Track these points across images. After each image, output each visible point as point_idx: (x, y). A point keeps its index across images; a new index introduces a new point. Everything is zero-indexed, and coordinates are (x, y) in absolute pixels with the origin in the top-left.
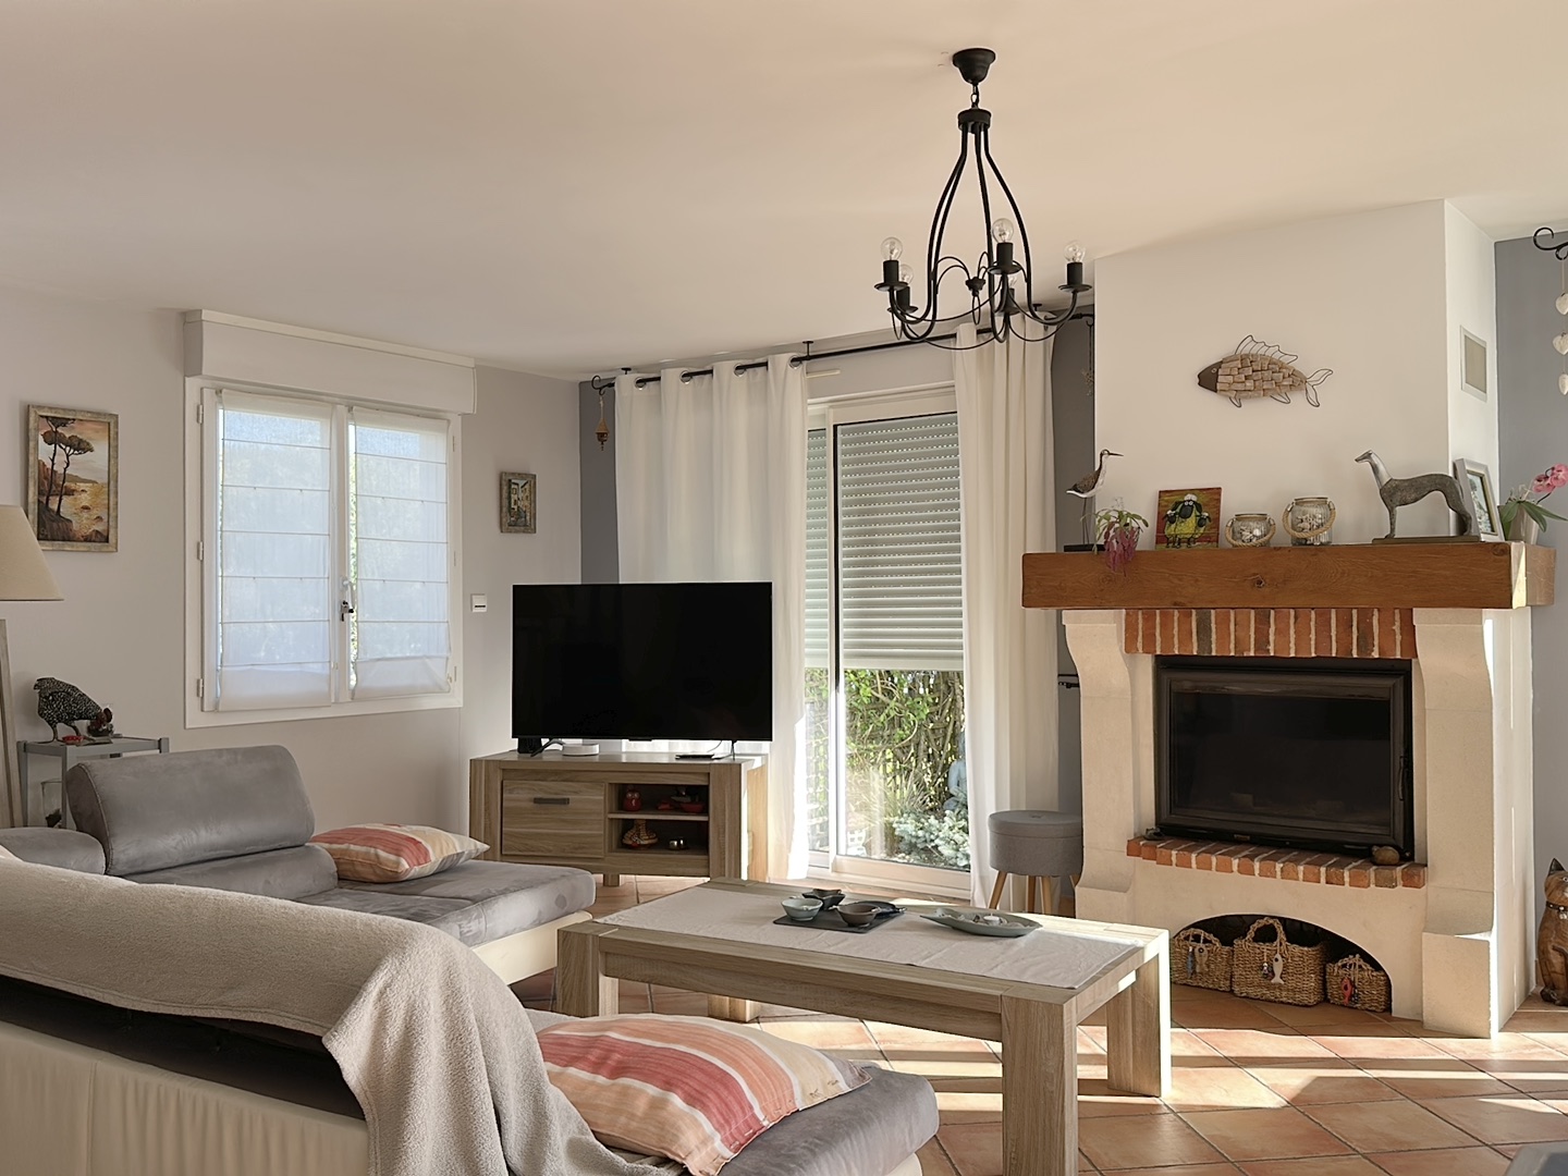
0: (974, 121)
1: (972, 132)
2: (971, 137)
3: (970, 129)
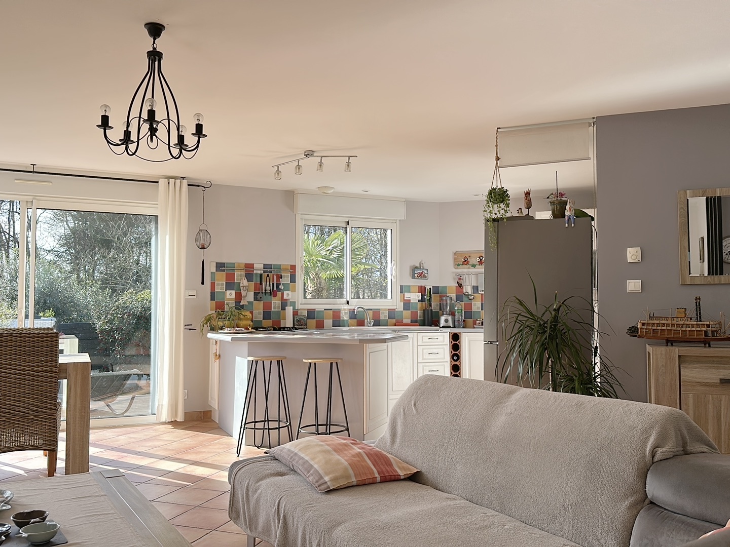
0: (155, 56)
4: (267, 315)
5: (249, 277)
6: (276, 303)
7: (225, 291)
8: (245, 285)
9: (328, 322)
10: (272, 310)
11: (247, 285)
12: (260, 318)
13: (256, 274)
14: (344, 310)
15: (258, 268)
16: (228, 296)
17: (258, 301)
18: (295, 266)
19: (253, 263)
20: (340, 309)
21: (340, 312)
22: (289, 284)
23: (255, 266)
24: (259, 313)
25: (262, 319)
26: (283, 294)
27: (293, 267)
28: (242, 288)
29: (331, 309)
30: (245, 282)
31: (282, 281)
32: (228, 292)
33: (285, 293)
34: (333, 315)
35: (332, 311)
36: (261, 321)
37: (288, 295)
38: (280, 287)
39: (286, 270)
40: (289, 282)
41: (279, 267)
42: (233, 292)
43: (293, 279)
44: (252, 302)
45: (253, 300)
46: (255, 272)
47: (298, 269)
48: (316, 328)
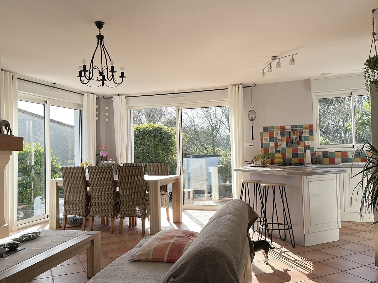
0: (100, 37)
1: (100, 40)
2: (100, 41)
3: (99, 39)
4: (295, 155)
5: (282, 134)
6: (300, 148)
7: (268, 142)
8: (279, 138)
9: (338, 160)
10: (298, 152)
11: (281, 138)
12: (291, 157)
13: (287, 132)
14: (350, 151)
15: (288, 128)
16: (271, 145)
17: (289, 147)
18: (313, 125)
19: (285, 125)
20: (347, 151)
21: (347, 152)
22: (309, 136)
23: (286, 127)
24: (290, 154)
25: (292, 158)
26: (305, 143)
27: (311, 126)
28: (278, 140)
29: (340, 151)
30: (279, 137)
31: (304, 135)
32: (271, 143)
33: (306, 142)
34: (342, 154)
35: (341, 152)
36: (292, 159)
37: (308, 143)
38: (302, 139)
39: (306, 128)
40: (309, 135)
41: (301, 127)
42: (273, 143)
43: (311, 133)
44: (286, 148)
45: (286, 147)
46: (286, 130)
47: (315, 127)
48: (329, 163)
